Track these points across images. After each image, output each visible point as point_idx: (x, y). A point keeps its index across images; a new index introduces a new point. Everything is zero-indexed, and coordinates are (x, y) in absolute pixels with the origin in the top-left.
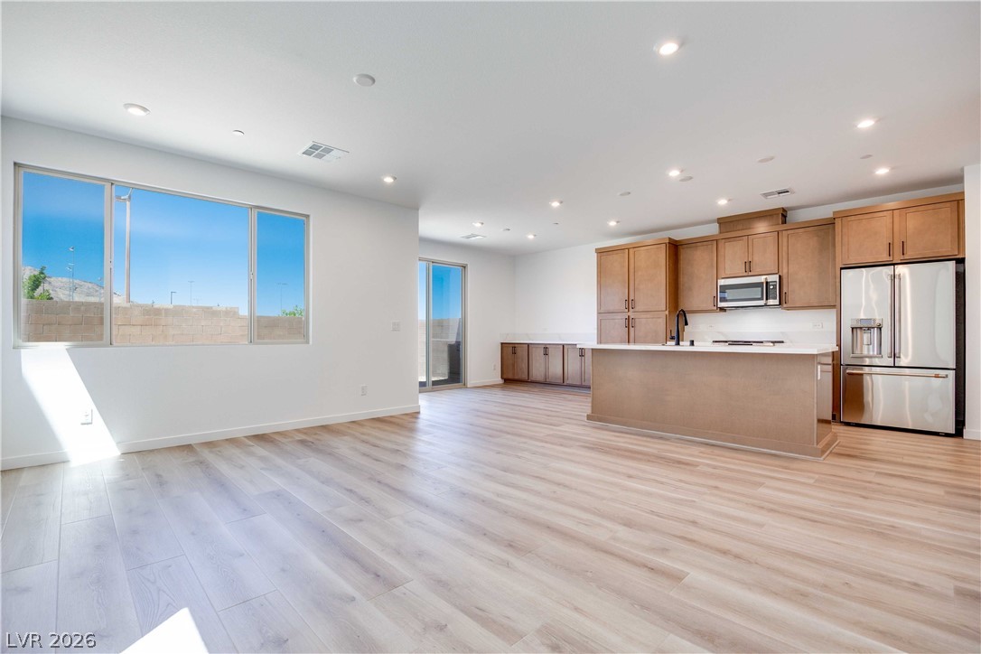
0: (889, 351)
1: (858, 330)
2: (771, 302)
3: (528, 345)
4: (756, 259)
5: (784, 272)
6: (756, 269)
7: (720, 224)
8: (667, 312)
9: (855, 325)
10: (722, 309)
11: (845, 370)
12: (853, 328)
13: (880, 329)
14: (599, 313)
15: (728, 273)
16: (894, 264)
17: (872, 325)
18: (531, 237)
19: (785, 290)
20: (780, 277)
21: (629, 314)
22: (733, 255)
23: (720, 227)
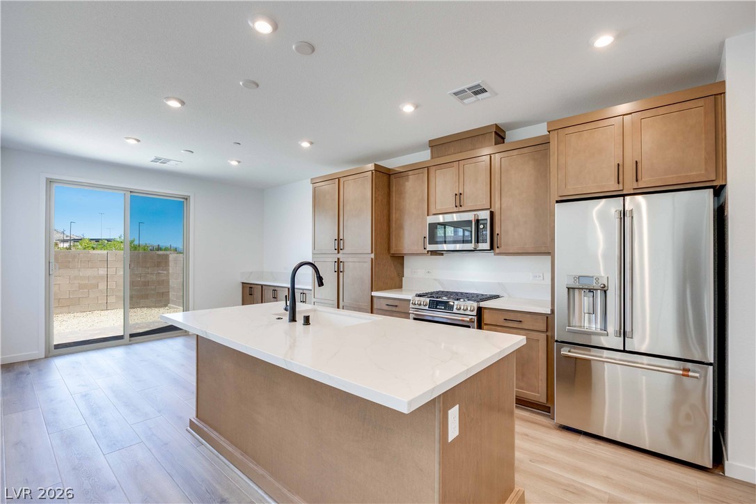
0: (618, 329)
1: (577, 291)
2: (482, 246)
3: (262, 286)
4: (468, 190)
5: (496, 208)
6: (468, 204)
7: (432, 147)
8: (373, 256)
9: (572, 285)
10: (434, 253)
11: (559, 351)
12: (568, 288)
13: (605, 292)
14: (313, 254)
15: (439, 208)
16: (623, 196)
17: (594, 285)
18: (234, 163)
19: (497, 230)
20: (492, 214)
21: (339, 256)
22: (444, 186)
23: (432, 152)
